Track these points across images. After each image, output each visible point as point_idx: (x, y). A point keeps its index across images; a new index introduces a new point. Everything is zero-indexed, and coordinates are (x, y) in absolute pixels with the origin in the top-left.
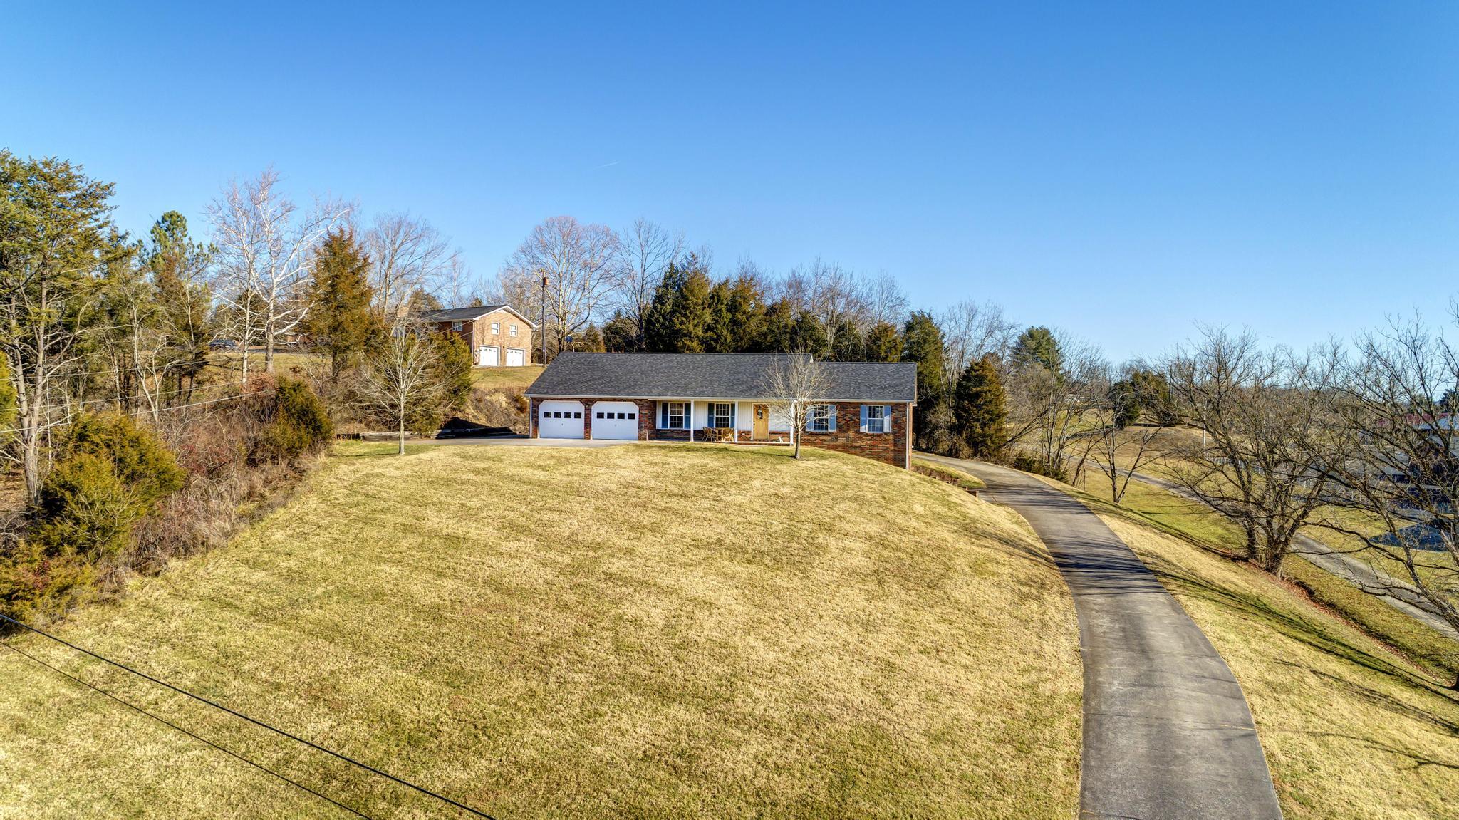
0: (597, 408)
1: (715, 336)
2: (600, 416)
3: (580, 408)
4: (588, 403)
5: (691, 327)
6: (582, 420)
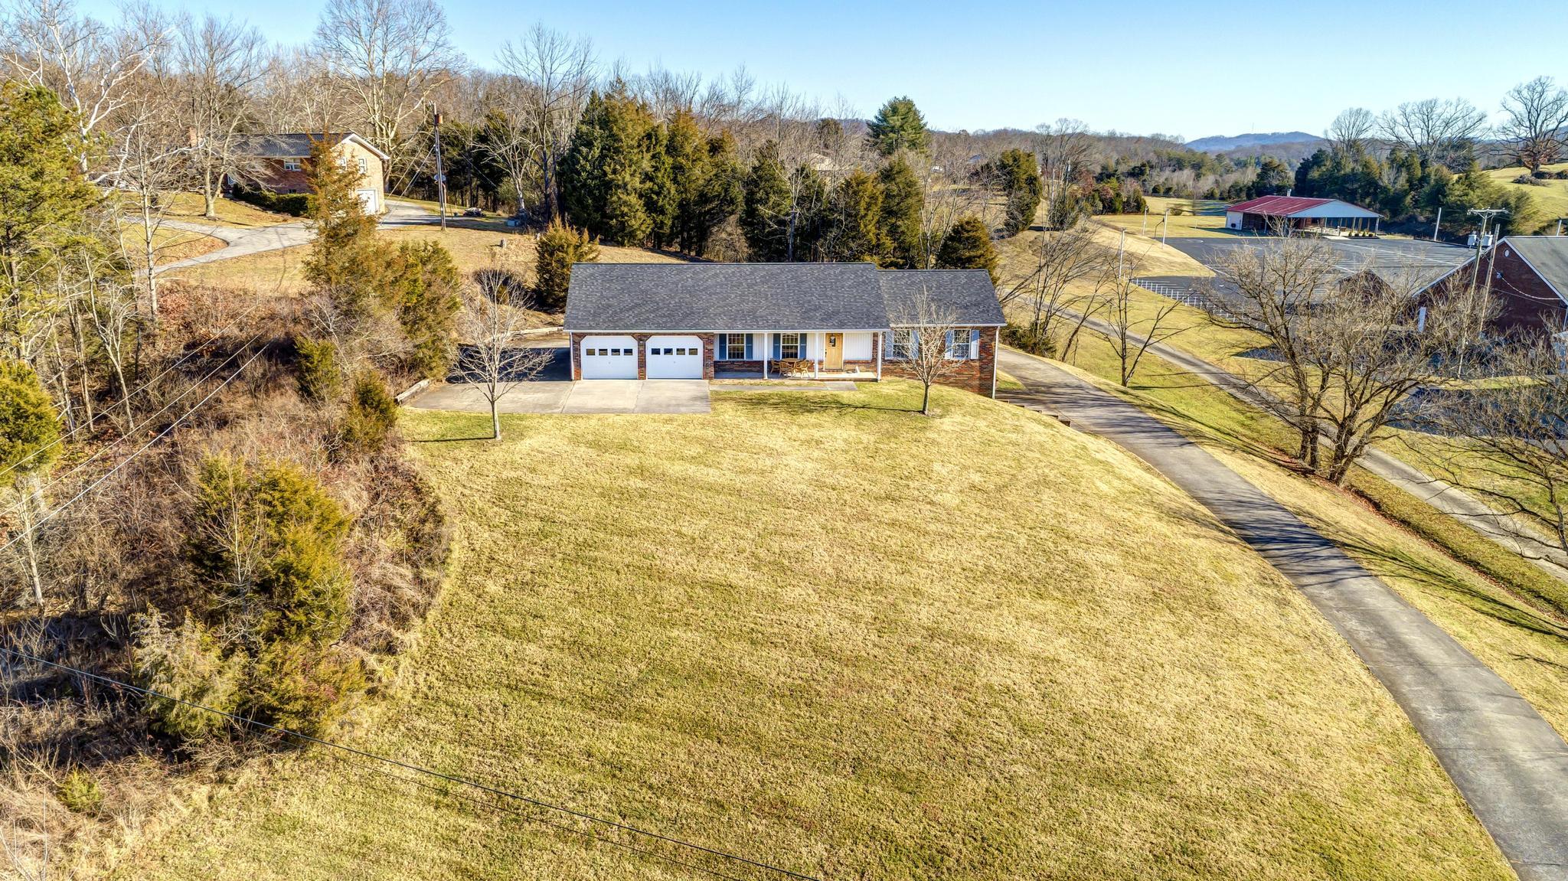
0: (651, 343)
1: (656, 188)
2: (656, 352)
3: (631, 343)
4: (642, 339)
5: (628, 178)
6: (634, 358)
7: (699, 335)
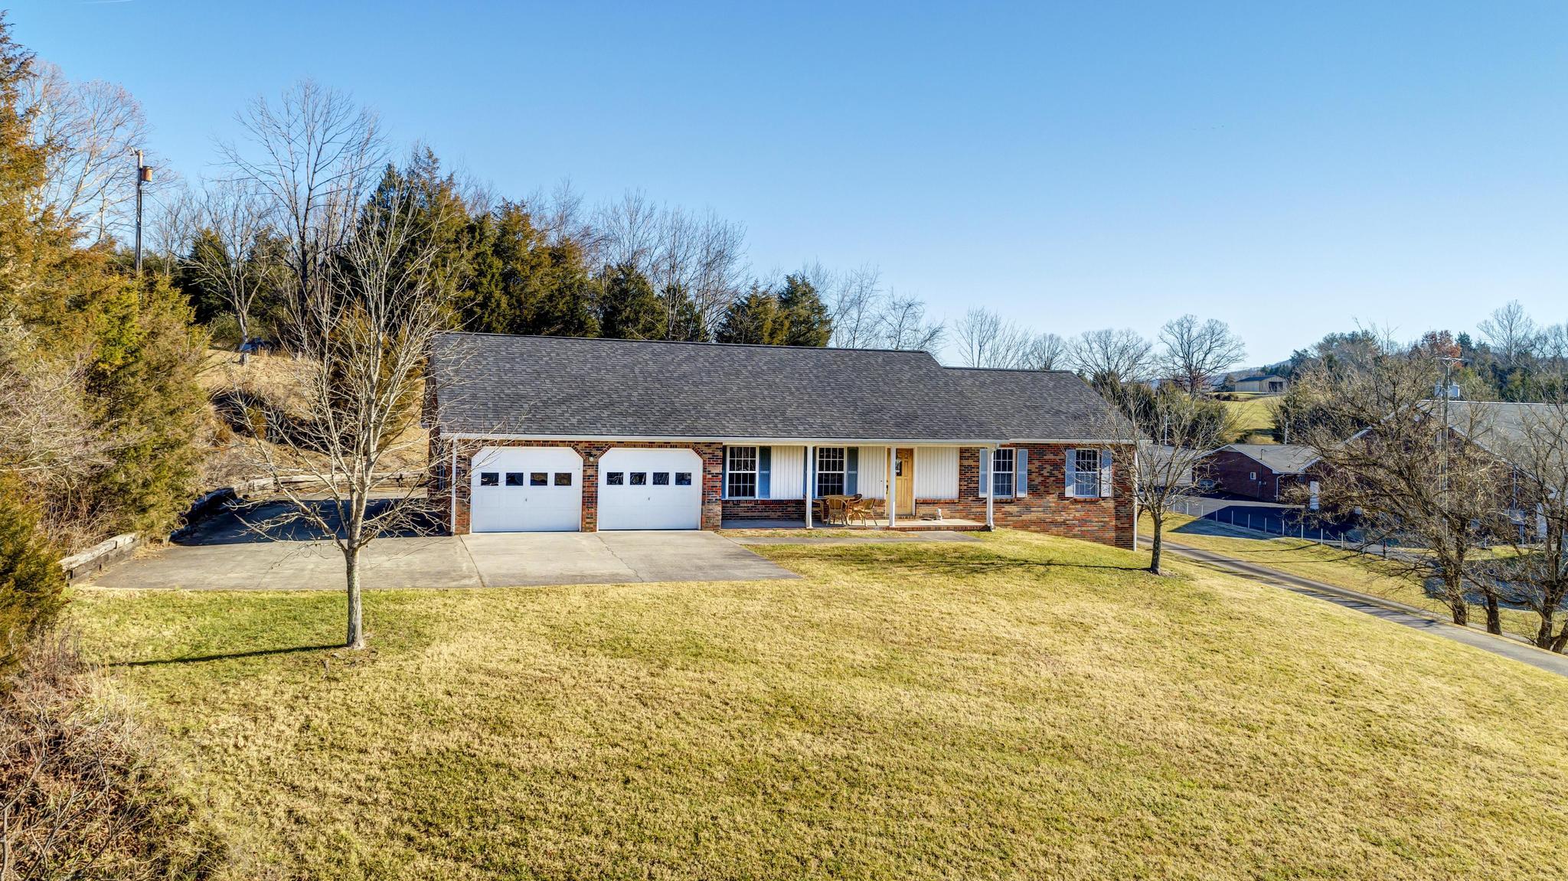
0: (608, 462)
2: (614, 478)
3: (569, 461)
4: (591, 452)
6: (574, 491)
7: (696, 448)
